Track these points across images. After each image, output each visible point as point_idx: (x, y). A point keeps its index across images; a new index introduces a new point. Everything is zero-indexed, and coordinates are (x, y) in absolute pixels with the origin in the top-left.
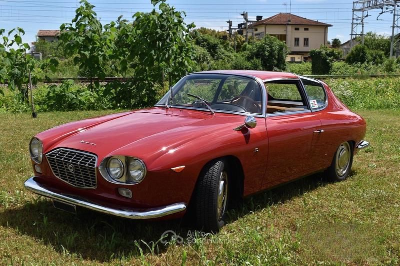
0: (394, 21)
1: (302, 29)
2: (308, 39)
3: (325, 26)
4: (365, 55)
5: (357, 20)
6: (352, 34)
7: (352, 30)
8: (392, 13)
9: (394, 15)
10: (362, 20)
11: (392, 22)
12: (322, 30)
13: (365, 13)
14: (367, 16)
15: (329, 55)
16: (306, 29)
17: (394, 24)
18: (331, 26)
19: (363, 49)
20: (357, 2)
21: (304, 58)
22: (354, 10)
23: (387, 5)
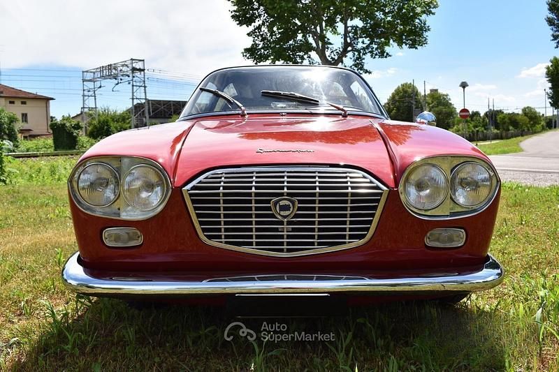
0: (133, 93)
1: (18, 103)
2: (26, 115)
3: (47, 100)
4: (110, 128)
5: (89, 91)
6: (84, 108)
7: (84, 104)
8: (129, 83)
9: (133, 86)
10: (94, 91)
11: (131, 94)
12: (43, 104)
13: (98, 84)
14: (100, 87)
15: (74, 128)
16: (24, 103)
17: (133, 95)
18: (53, 99)
19: (107, 122)
20: (87, 72)
21: (24, 137)
22: (84, 81)
23: (122, 75)
